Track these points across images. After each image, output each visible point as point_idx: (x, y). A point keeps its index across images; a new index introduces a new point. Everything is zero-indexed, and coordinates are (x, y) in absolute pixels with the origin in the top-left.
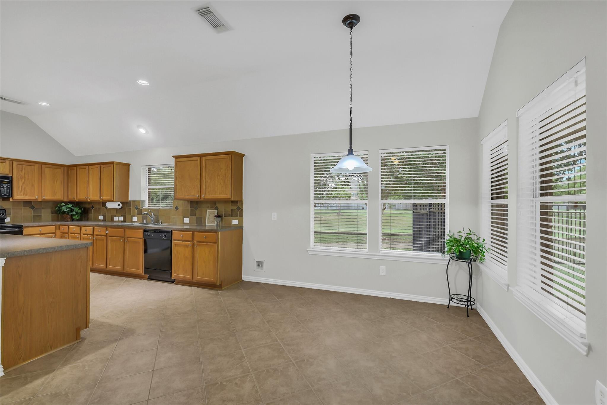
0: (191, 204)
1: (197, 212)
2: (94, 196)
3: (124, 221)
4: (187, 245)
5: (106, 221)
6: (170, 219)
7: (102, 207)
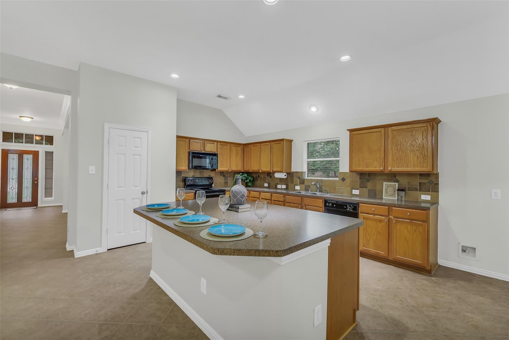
0: (360, 175)
1: (370, 185)
2: (265, 168)
3: (287, 189)
4: (380, 220)
5: (270, 188)
6: (335, 189)
7: (267, 176)
